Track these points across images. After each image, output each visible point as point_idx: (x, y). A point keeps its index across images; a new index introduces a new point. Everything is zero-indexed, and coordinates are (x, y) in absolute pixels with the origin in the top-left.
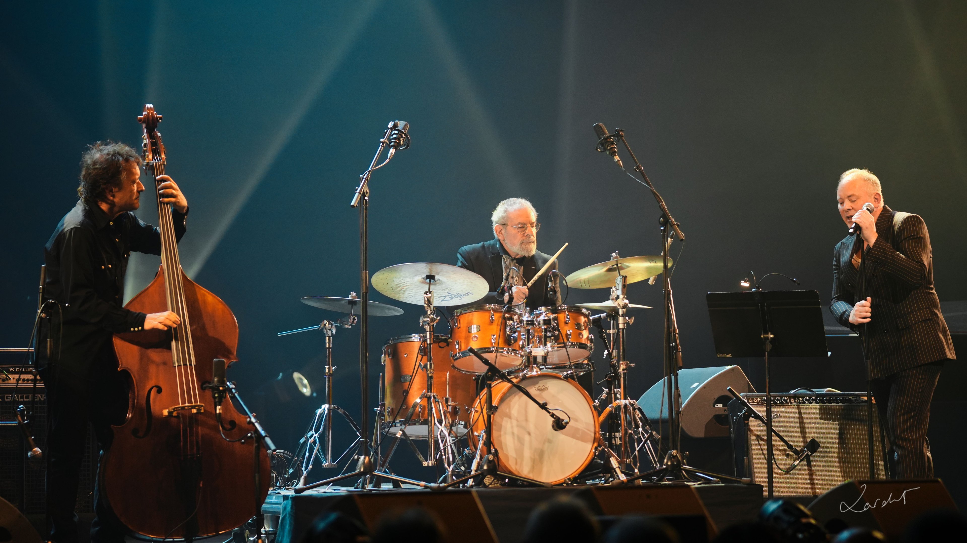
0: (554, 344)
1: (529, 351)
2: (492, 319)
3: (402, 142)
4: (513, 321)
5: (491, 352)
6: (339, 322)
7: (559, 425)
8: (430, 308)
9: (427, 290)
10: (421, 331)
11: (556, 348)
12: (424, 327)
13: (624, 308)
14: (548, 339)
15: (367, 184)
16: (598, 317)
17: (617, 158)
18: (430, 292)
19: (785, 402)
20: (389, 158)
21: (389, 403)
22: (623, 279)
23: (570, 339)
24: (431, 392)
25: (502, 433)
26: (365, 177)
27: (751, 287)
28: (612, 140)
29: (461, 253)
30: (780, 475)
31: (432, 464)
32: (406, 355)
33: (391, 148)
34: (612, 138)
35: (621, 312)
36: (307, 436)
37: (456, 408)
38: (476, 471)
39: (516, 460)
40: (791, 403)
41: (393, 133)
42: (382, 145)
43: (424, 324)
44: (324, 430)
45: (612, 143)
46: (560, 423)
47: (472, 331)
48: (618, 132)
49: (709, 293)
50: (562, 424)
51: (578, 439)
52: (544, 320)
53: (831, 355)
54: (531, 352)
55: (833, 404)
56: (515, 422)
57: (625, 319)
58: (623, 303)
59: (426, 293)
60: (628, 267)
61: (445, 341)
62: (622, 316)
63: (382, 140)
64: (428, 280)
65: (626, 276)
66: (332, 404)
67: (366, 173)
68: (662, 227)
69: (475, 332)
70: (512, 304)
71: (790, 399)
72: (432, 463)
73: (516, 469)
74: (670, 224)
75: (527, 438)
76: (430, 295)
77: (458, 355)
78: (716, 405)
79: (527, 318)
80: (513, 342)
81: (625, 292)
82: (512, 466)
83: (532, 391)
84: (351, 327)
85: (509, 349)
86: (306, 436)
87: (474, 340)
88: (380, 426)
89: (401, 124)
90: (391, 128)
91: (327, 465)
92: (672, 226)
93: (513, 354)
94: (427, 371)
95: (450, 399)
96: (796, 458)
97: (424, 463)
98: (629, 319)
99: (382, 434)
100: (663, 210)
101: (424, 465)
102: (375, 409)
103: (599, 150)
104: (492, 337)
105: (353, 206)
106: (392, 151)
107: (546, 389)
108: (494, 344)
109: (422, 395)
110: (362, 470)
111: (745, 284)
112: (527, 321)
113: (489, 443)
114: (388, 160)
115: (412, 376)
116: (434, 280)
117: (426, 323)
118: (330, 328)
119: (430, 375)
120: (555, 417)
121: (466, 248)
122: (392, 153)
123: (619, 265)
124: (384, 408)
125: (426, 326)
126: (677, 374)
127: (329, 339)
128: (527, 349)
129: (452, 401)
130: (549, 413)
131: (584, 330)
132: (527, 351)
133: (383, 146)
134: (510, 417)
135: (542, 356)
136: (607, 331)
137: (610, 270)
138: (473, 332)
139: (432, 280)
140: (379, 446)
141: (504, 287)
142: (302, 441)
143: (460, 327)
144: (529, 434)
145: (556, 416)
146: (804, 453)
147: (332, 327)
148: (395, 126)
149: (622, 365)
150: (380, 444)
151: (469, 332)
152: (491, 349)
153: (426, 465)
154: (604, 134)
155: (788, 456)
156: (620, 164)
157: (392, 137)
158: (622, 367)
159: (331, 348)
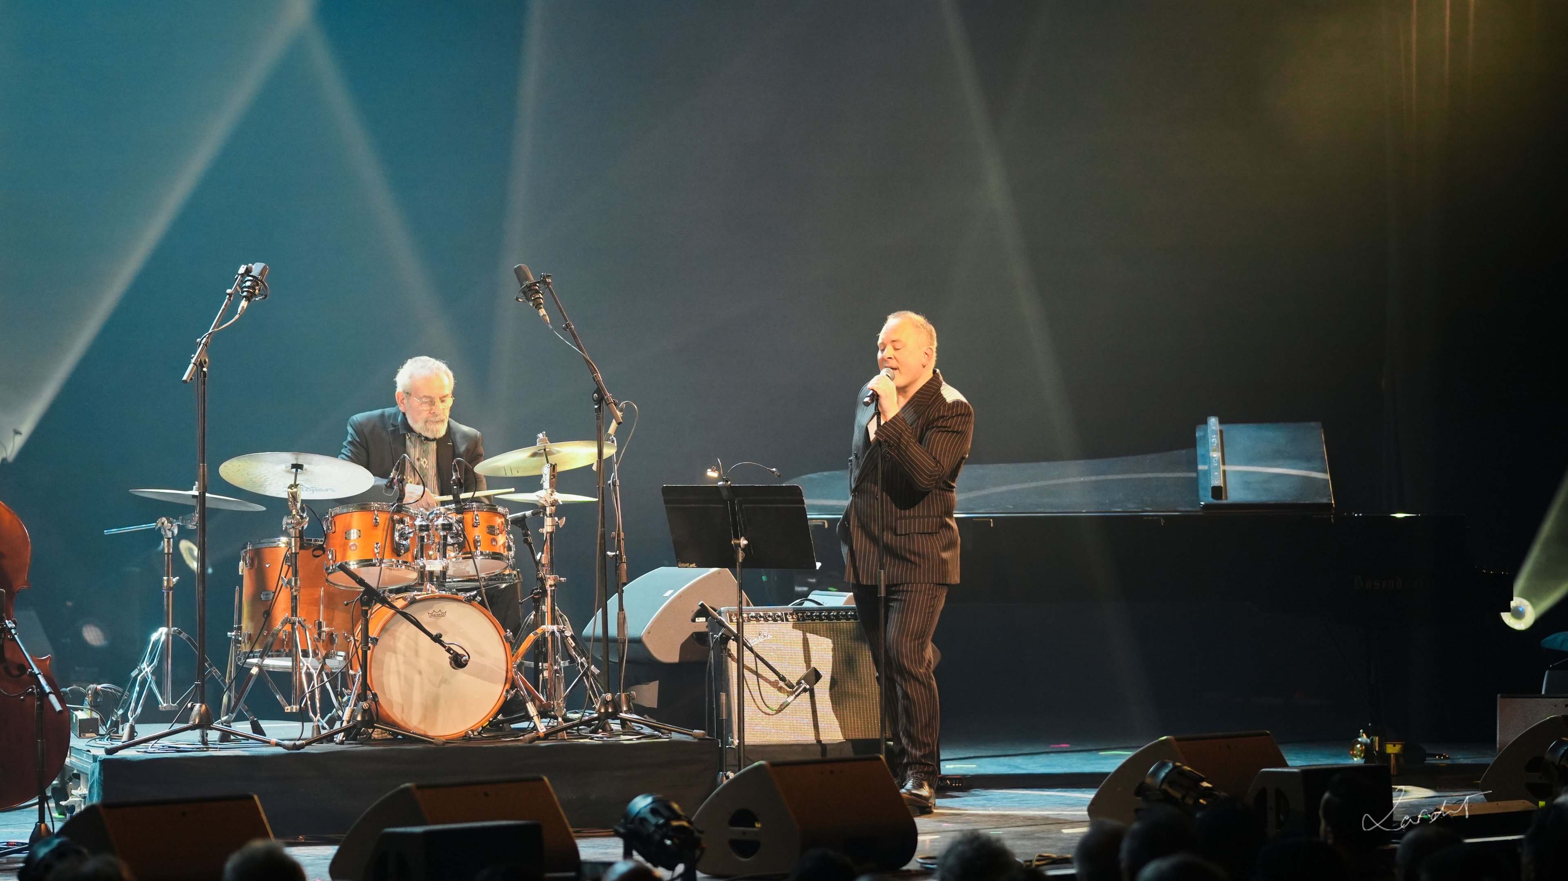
0: (459, 554)
1: (422, 564)
2: (376, 522)
3: (257, 291)
4: (404, 524)
5: (374, 565)
6: (180, 520)
7: (458, 662)
8: (296, 506)
9: (293, 483)
10: (286, 533)
11: (461, 558)
12: (288, 532)
13: (553, 506)
14: (449, 548)
15: (206, 351)
16: (522, 516)
17: (542, 312)
18: (295, 485)
19: (779, 619)
20: (239, 314)
21: (247, 627)
22: (552, 468)
23: (479, 548)
24: (296, 616)
25: (384, 672)
26: (203, 342)
27: (720, 478)
28: (537, 287)
29: (352, 424)
30: (769, 714)
31: (296, 710)
32: (268, 564)
33: (243, 300)
34: (538, 285)
35: (548, 512)
36: (140, 667)
37: (332, 634)
38: (348, 722)
39: (403, 706)
40: (787, 620)
41: (246, 279)
42: (228, 298)
43: (288, 527)
44: (160, 662)
45: (537, 292)
46: (459, 660)
47: (350, 537)
48: (544, 278)
49: (664, 485)
50: (461, 661)
51: (484, 679)
52: (443, 525)
53: (820, 568)
54: (424, 567)
55: (842, 621)
56: (401, 658)
57: (553, 520)
58: (552, 500)
59: (291, 487)
60: (559, 452)
61: (321, 547)
62: (551, 515)
63: (229, 291)
64: (294, 470)
65: (556, 464)
66: (172, 627)
67: (205, 337)
68: (596, 404)
69: (355, 537)
70: (404, 503)
71: (786, 614)
72: (296, 708)
73: (403, 719)
74: (606, 403)
75: (417, 678)
76: (295, 490)
77: (331, 568)
78: (697, 619)
79: (421, 521)
80: (403, 551)
81: (554, 486)
82: (397, 714)
83: (424, 618)
84: (195, 527)
85: (398, 561)
86: (138, 668)
87: (352, 549)
88: (235, 656)
89: (257, 268)
90: (242, 275)
91: (165, 708)
92: (607, 405)
93: (403, 567)
94: (291, 588)
95: (324, 624)
96: (790, 692)
97: (286, 708)
98: (559, 519)
99: (237, 666)
100: (598, 383)
101: (286, 711)
102: (229, 633)
103: (520, 300)
104: (376, 546)
105: (185, 381)
106: (244, 304)
107: (443, 615)
108: (377, 555)
109: (284, 620)
110: (197, 722)
111: (712, 474)
112: (421, 526)
113: (365, 686)
114: (237, 316)
115: (275, 593)
116: (302, 470)
117: (291, 526)
118: (169, 528)
119: (295, 594)
120: (452, 652)
121: (358, 417)
122: (243, 307)
123: (547, 450)
124: (241, 633)
125: (291, 530)
126: (623, 591)
127: (168, 542)
128: (420, 563)
129: (326, 627)
130: (445, 647)
131: (499, 534)
132: (419, 565)
133: (230, 300)
134: (395, 652)
135: (441, 571)
136: (540, 530)
137: (534, 455)
138: (352, 538)
139: (299, 470)
140: (232, 682)
141: (393, 478)
142: (133, 674)
143: (335, 532)
144: (420, 673)
145: (454, 651)
146: (801, 687)
147: (172, 526)
148: (248, 272)
149: (549, 580)
150: (234, 679)
151: (346, 538)
152: (374, 561)
153: (289, 711)
154: (527, 279)
155: (780, 689)
156: (547, 320)
157: (244, 285)
158: (550, 582)
159: (170, 554)
